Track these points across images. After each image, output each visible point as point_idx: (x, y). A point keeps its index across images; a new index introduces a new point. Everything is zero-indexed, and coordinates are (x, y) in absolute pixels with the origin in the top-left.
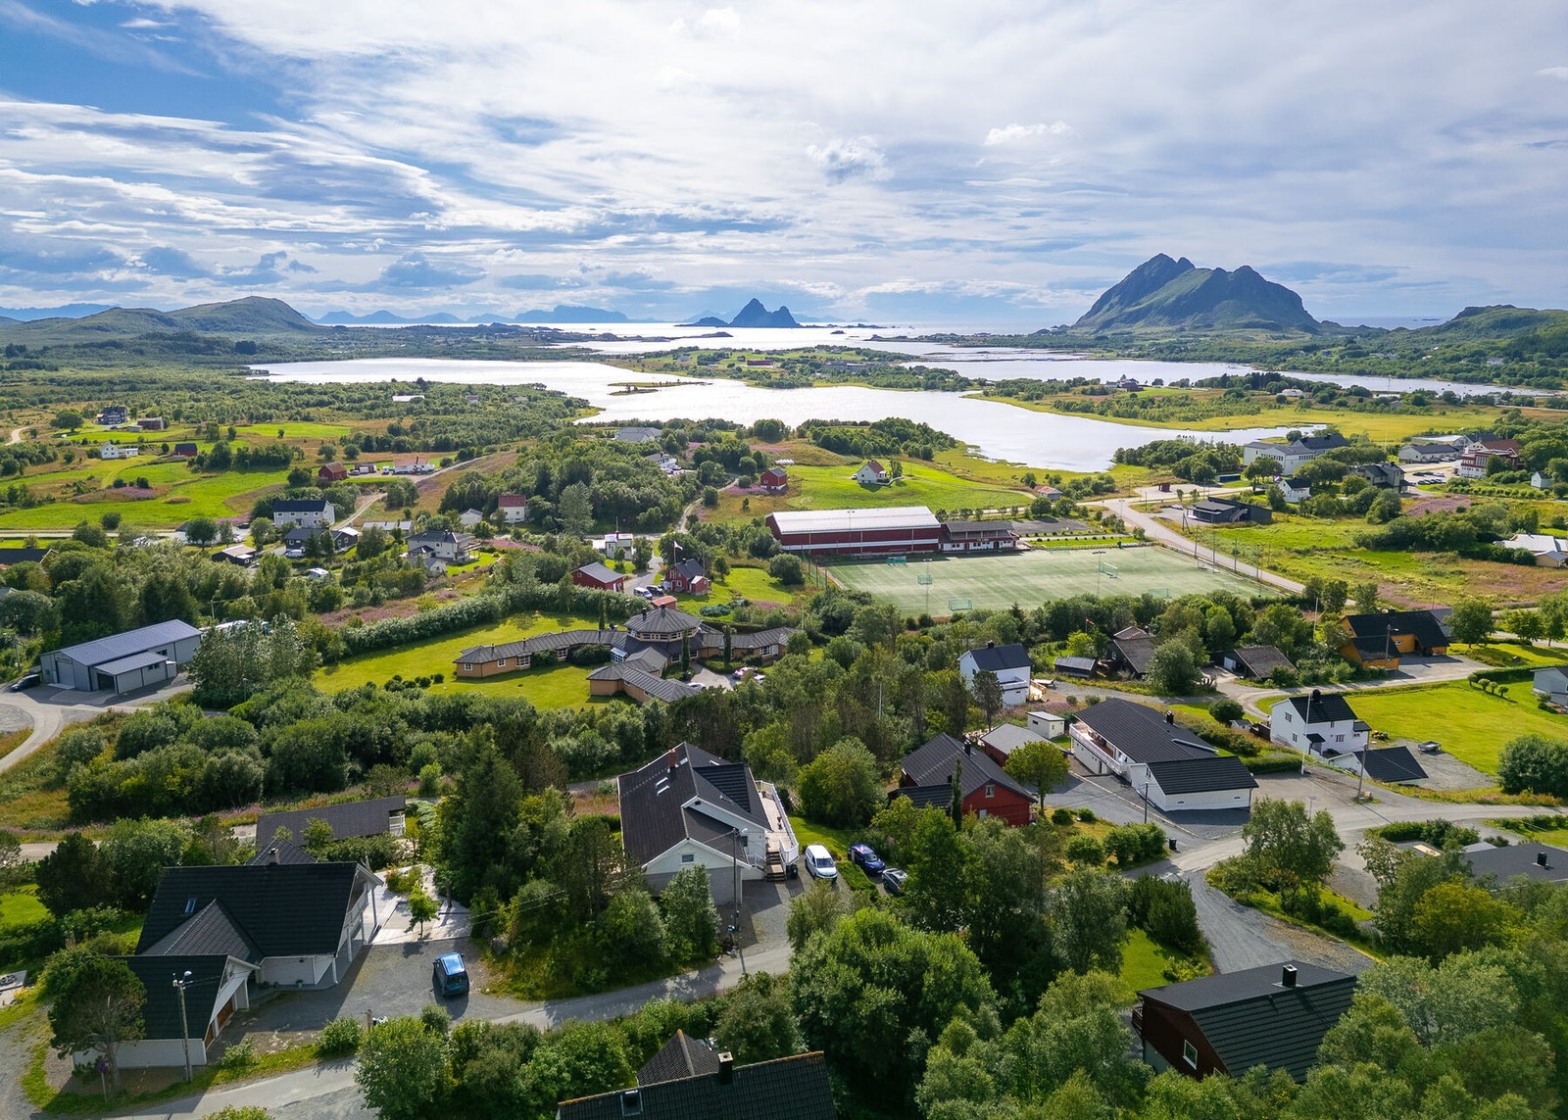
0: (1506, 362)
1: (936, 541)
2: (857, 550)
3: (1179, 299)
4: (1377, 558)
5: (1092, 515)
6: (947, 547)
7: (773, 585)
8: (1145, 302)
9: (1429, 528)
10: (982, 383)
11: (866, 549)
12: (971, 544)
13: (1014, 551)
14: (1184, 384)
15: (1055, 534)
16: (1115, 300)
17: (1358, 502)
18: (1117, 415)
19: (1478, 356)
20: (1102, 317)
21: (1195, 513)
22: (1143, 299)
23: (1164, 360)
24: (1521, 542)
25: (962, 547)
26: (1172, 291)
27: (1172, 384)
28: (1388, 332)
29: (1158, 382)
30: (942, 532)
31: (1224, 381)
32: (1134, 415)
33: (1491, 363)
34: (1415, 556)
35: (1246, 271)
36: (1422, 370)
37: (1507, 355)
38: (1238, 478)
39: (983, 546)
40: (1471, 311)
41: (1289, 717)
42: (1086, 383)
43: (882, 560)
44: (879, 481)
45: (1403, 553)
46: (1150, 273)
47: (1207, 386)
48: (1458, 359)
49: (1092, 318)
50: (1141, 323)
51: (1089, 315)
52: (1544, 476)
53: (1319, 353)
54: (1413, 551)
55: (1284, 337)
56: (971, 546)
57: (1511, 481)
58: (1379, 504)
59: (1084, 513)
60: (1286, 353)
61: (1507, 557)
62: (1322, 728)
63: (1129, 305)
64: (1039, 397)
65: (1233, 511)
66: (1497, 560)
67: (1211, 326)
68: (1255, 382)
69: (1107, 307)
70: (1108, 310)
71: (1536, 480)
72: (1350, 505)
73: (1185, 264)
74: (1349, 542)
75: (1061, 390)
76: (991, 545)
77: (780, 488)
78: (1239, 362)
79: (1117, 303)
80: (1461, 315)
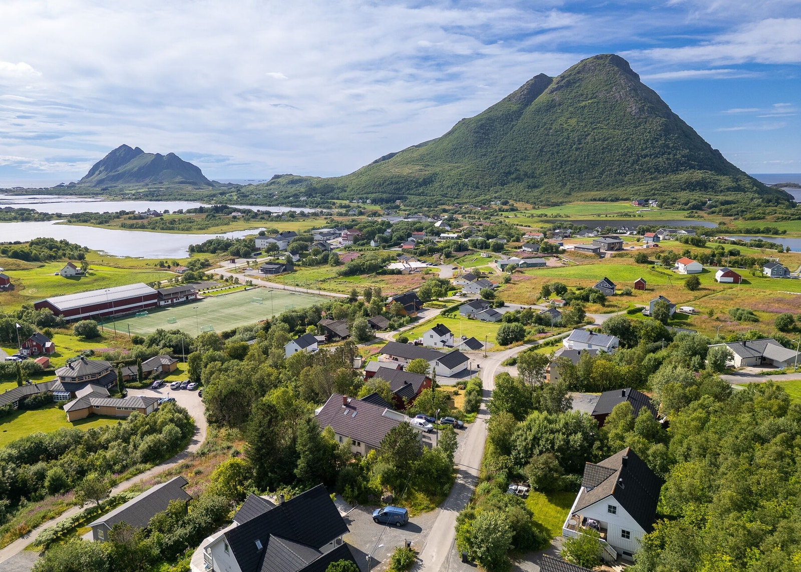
0: (307, 198)
1: (156, 301)
2: (111, 313)
3: (140, 169)
4: (351, 279)
5: (218, 277)
6: (162, 303)
7: (81, 340)
8: (121, 169)
9: (362, 265)
10: (59, 216)
11: (116, 312)
12: (175, 300)
13: (196, 300)
14: (180, 212)
15: (208, 289)
16: (102, 169)
17: (323, 258)
18: (163, 229)
19: (296, 196)
20: (96, 178)
21: (262, 270)
22: (119, 168)
23: (151, 200)
24: (393, 266)
25: (170, 302)
26: (134, 165)
27: (174, 212)
28: (245, 186)
29: (166, 212)
30: (158, 296)
31: (201, 210)
32: (172, 229)
33: (302, 199)
34: (361, 277)
35: (172, 156)
36: (277, 202)
37: (307, 195)
38: (261, 254)
39: (181, 300)
40: (277, 177)
41: (432, 336)
42: (127, 213)
43: (132, 315)
44: (76, 274)
45: (356, 276)
46: (120, 154)
47: (193, 212)
48: (289, 197)
49: (90, 179)
50: (120, 181)
51: (88, 176)
52: (375, 242)
53: (227, 195)
54: (358, 275)
55: (200, 188)
56: (175, 301)
57: (363, 245)
58: (332, 258)
59: (211, 277)
60: (212, 196)
61: (393, 272)
62: (444, 338)
63: (111, 171)
64: (106, 222)
65: (279, 268)
66: (389, 274)
67: (162, 183)
68: (216, 210)
69: (97, 172)
70: (99, 174)
71: (373, 243)
72: (320, 260)
73: (138, 151)
74: (334, 275)
75: (115, 217)
76: (184, 299)
77: (7, 286)
78: (191, 200)
79: (103, 170)
80: (273, 179)
